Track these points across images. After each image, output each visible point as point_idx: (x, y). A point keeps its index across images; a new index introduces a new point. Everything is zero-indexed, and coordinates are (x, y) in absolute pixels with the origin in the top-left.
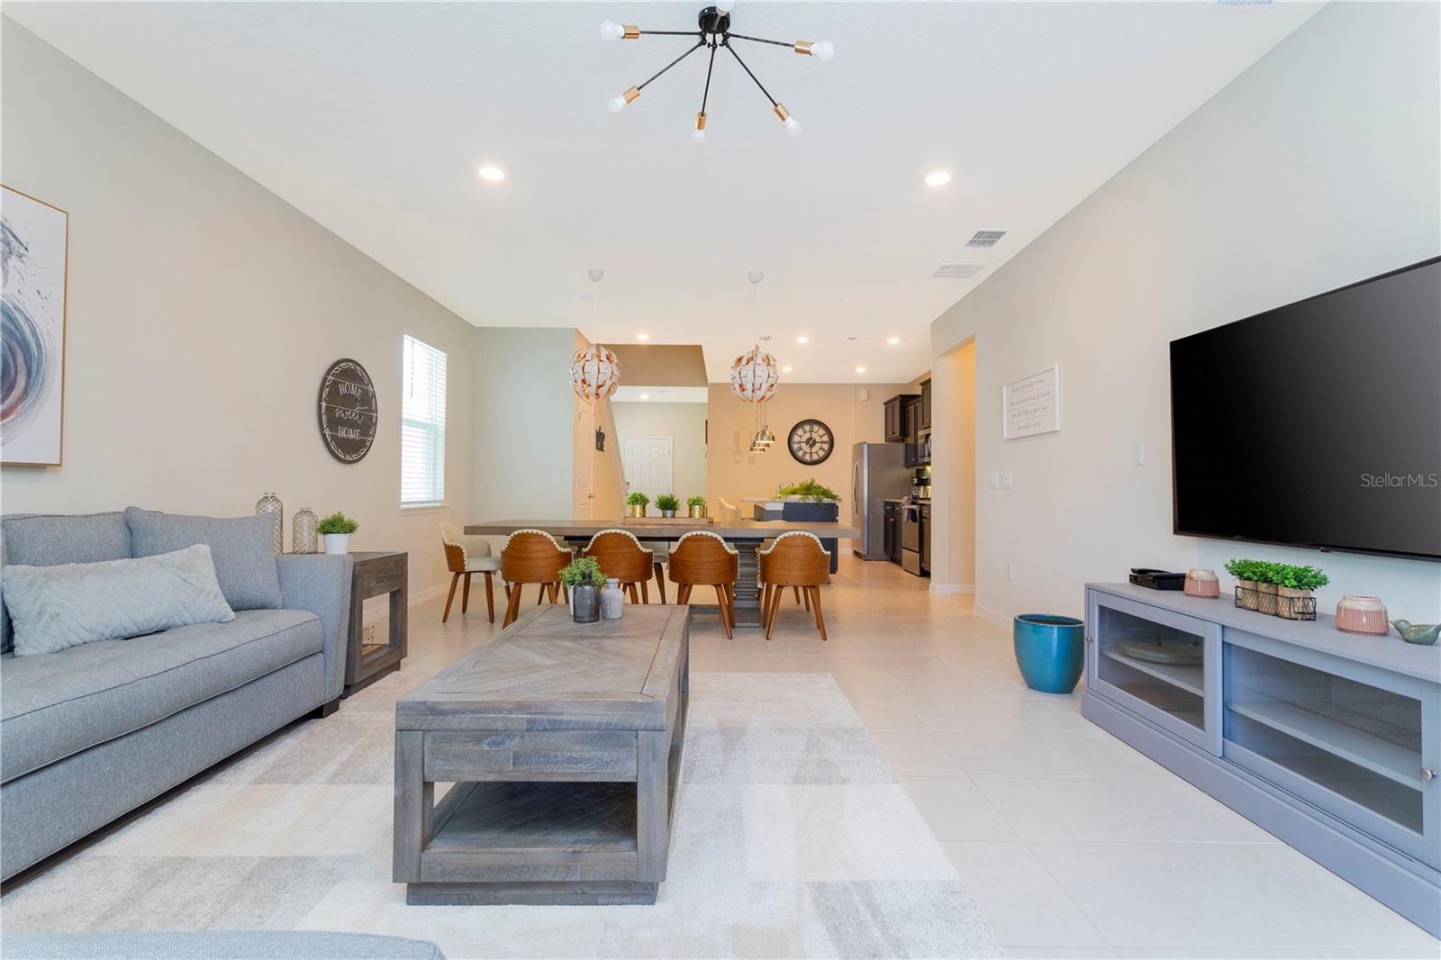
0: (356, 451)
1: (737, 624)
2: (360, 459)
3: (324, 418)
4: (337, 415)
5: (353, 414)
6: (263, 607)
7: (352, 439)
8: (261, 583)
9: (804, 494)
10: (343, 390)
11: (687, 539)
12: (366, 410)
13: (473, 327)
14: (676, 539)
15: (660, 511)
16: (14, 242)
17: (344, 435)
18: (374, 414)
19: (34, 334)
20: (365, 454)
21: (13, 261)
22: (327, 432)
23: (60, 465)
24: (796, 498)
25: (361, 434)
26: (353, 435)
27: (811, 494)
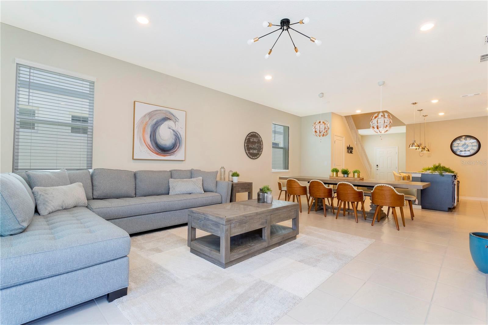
0: (256, 156)
1: (367, 219)
2: (257, 158)
3: (246, 148)
4: (250, 147)
5: (255, 146)
6: (212, 192)
7: (255, 153)
8: (211, 186)
9: (434, 170)
10: (251, 140)
11: (340, 184)
12: (259, 145)
13: (300, 117)
14: (336, 184)
15: (343, 175)
16: (177, 119)
17: (252, 152)
18: (262, 146)
19: (180, 136)
20: (259, 157)
21: (177, 122)
22: (247, 151)
23: (185, 160)
24: (429, 172)
25: (258, 151)
26: (255, 152)
27: (437, 170)
